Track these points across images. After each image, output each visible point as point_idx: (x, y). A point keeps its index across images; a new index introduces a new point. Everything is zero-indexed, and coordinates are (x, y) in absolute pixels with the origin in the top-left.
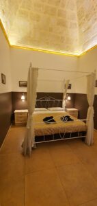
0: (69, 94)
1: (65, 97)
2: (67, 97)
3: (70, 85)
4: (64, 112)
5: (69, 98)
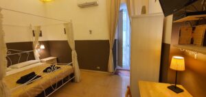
0: (41, 43)
2: (39, 46)
3: (41, 31)
4: (40, 64)
5: (43, 47)
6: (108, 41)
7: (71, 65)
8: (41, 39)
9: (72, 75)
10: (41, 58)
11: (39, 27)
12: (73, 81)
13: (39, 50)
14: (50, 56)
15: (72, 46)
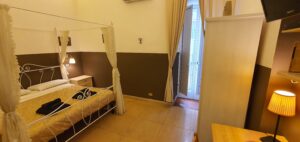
0: (71, 55)
1: (63, 60)
2: (68, 59)
3: (70, 39)
4: (69, 85)
5: (72, 61)
6: (166, 55)
7: (112, 89)
8: (70, 49)
9: (113, 103)
10: (70, 77)
11: (67, 32)
12: (113, 112)
13: (67, 66)
14: (82, 74)
15: (113, 61)
